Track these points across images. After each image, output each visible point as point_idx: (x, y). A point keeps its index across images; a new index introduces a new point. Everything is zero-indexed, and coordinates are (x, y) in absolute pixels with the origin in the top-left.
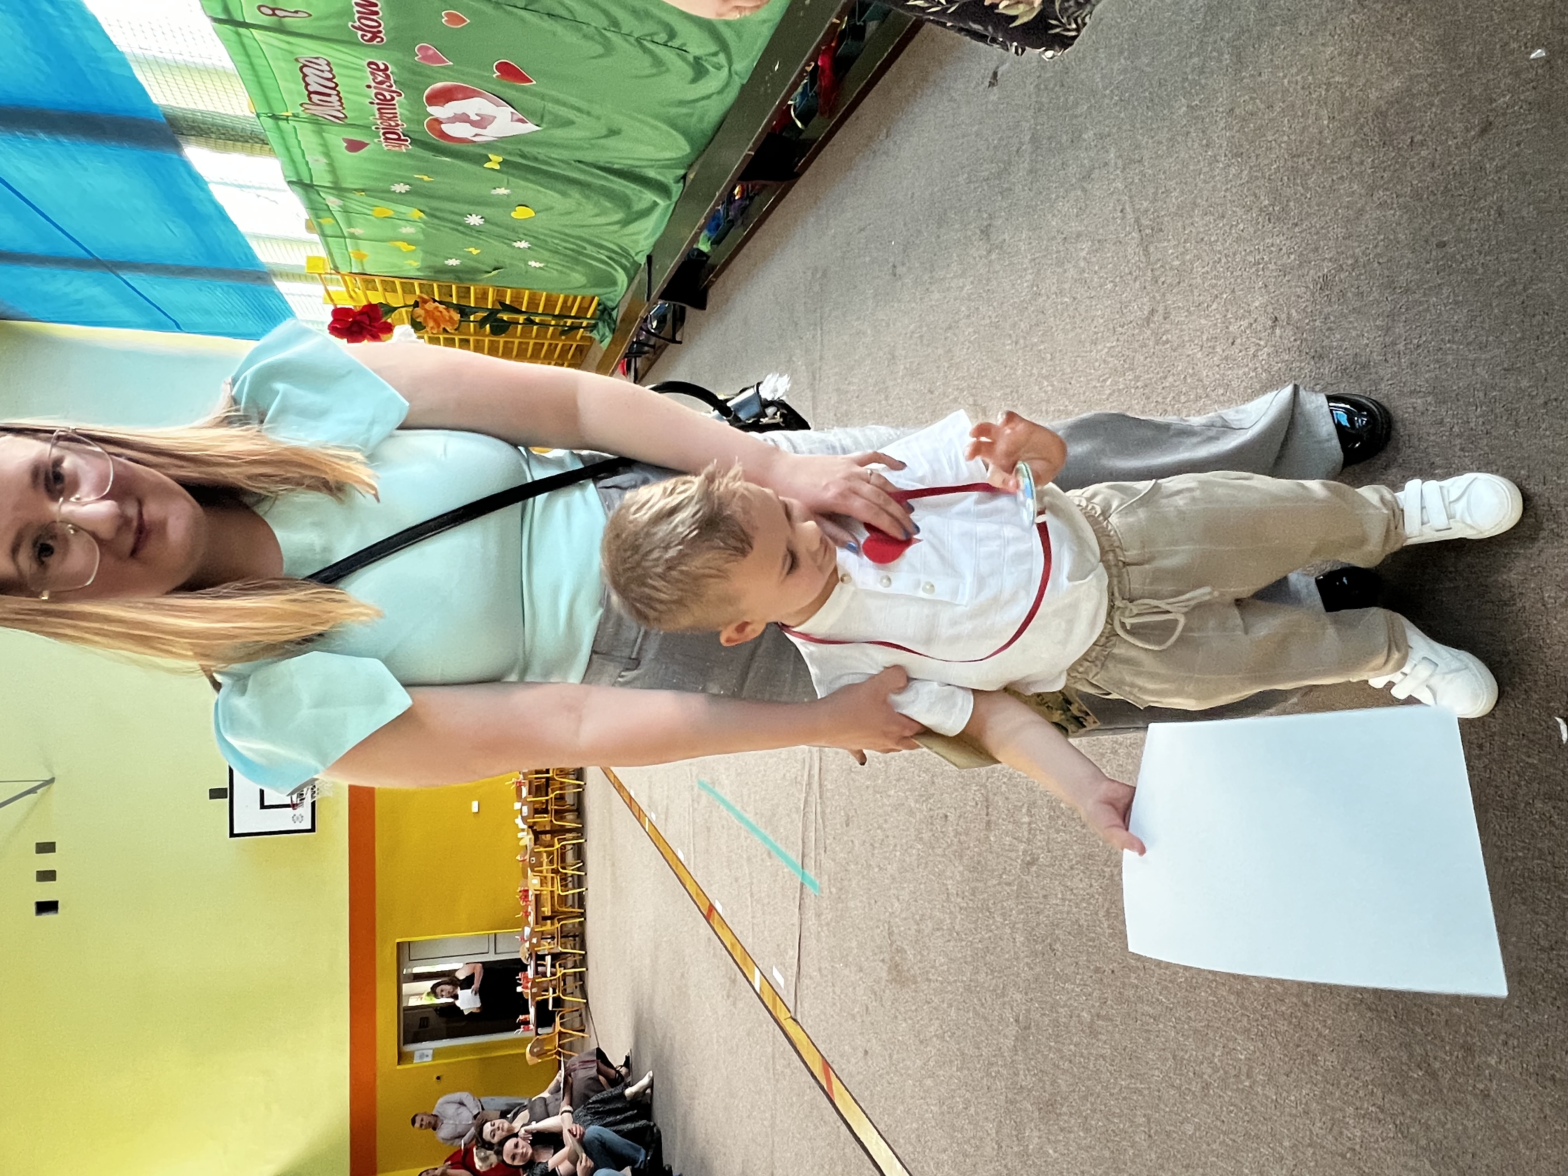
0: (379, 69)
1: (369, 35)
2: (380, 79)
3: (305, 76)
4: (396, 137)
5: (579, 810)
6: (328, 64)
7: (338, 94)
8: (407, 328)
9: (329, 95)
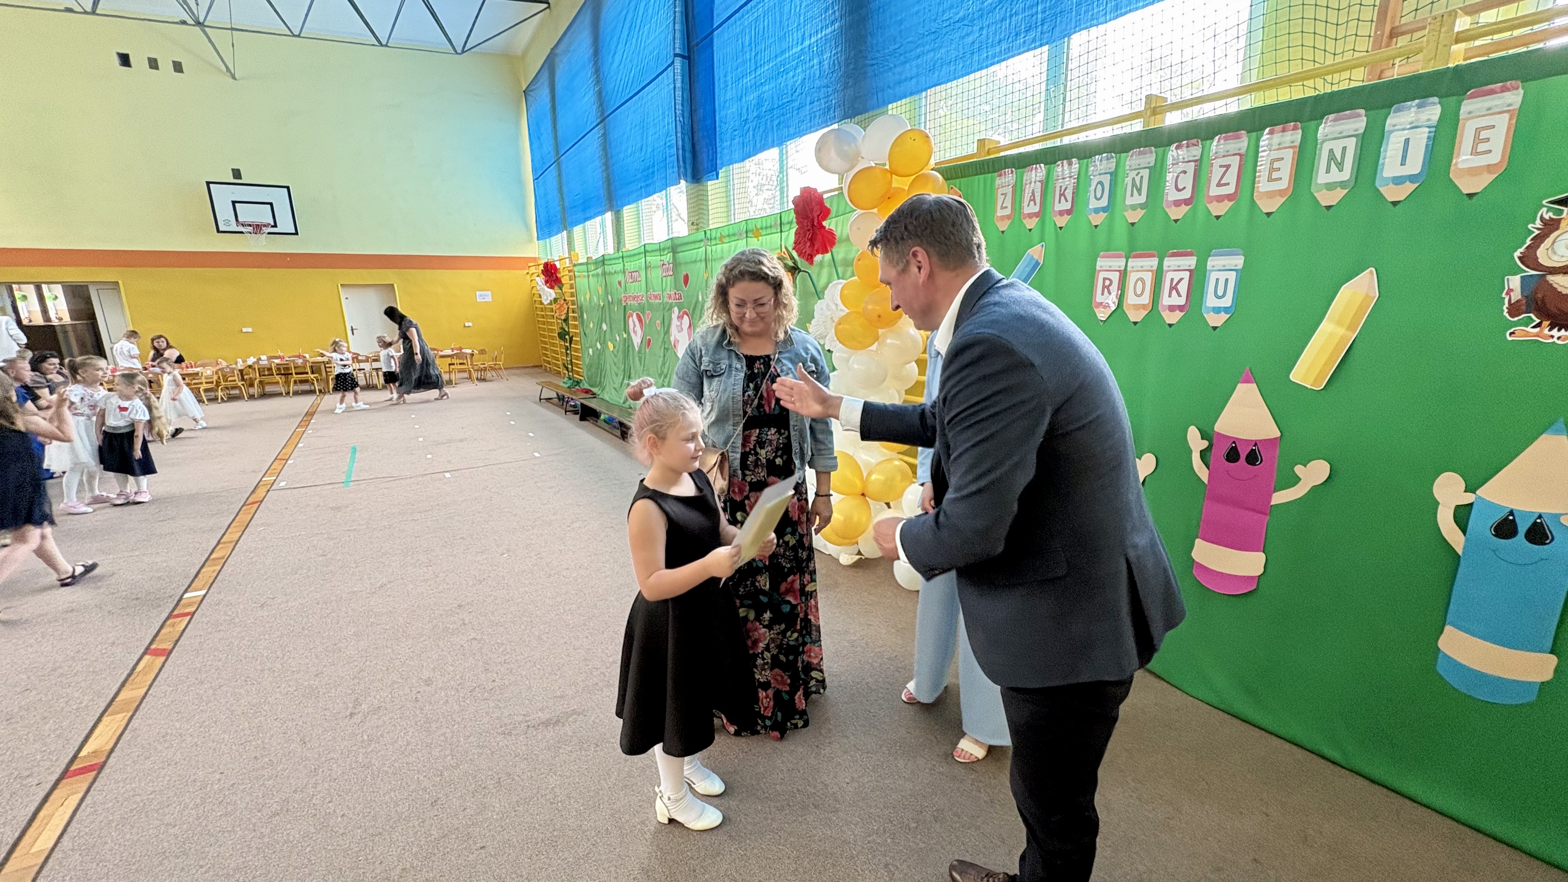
1: (650, 296)
2: (640, 298)
3: (636, 272)
4: (625, 300)
5: (264, 396)
6: (640, 280)
7: (633, 282)
8: (554, 296)
9: (632, 278)
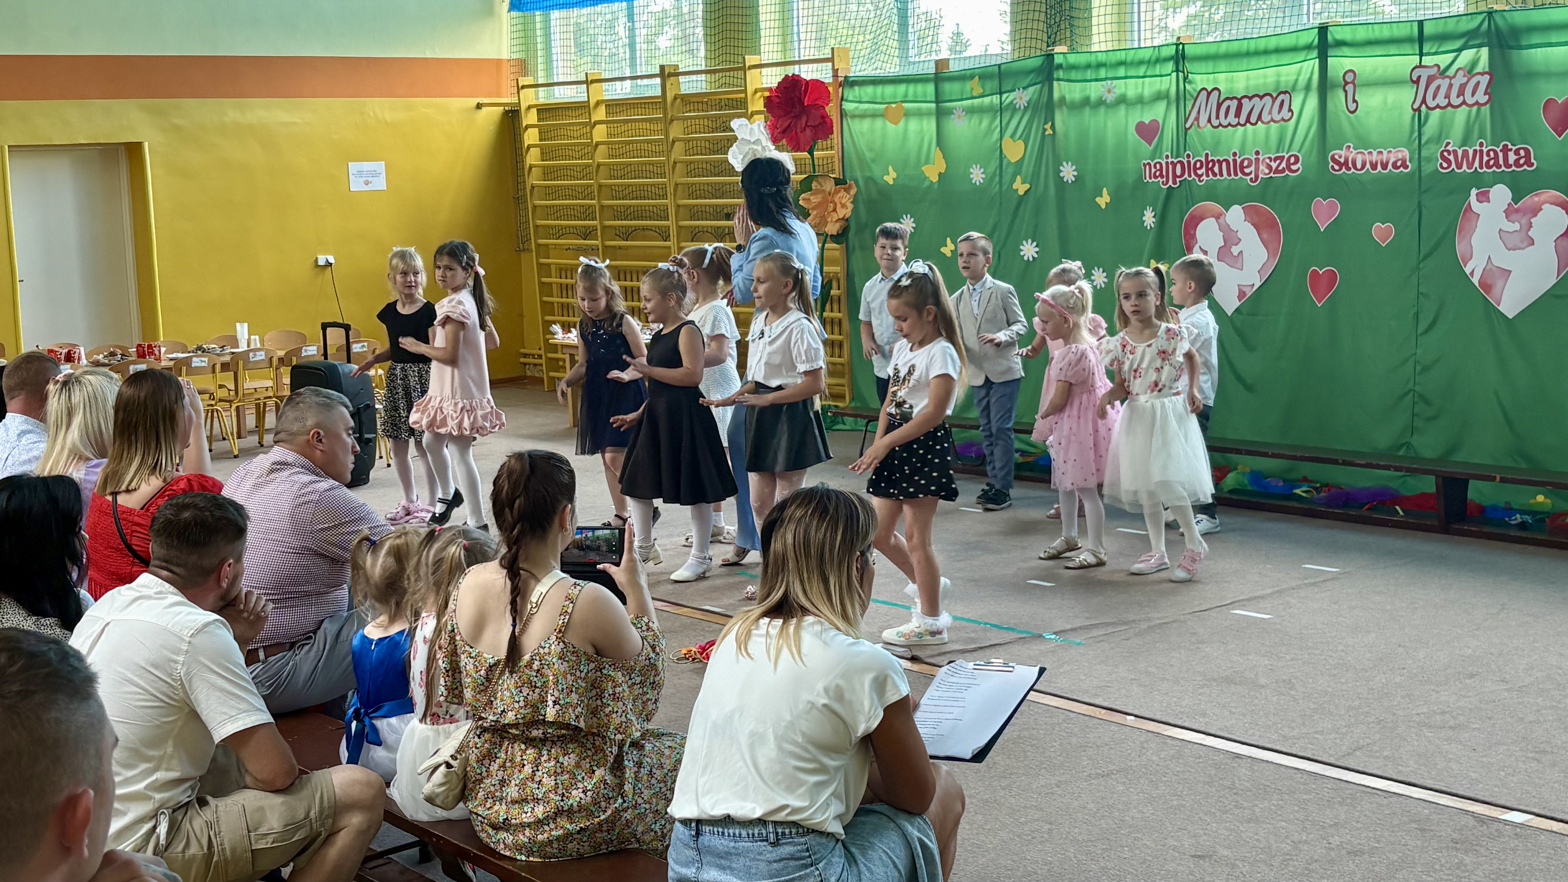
0: (1289, 165)
1: (1342, 160)
2: (1274, 165)
3: (1261, 97)
4: (1178, 172)
6: (1283, 120)
7: (1239, 124)
9: (1238, 114)
